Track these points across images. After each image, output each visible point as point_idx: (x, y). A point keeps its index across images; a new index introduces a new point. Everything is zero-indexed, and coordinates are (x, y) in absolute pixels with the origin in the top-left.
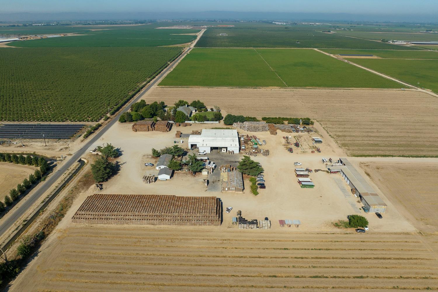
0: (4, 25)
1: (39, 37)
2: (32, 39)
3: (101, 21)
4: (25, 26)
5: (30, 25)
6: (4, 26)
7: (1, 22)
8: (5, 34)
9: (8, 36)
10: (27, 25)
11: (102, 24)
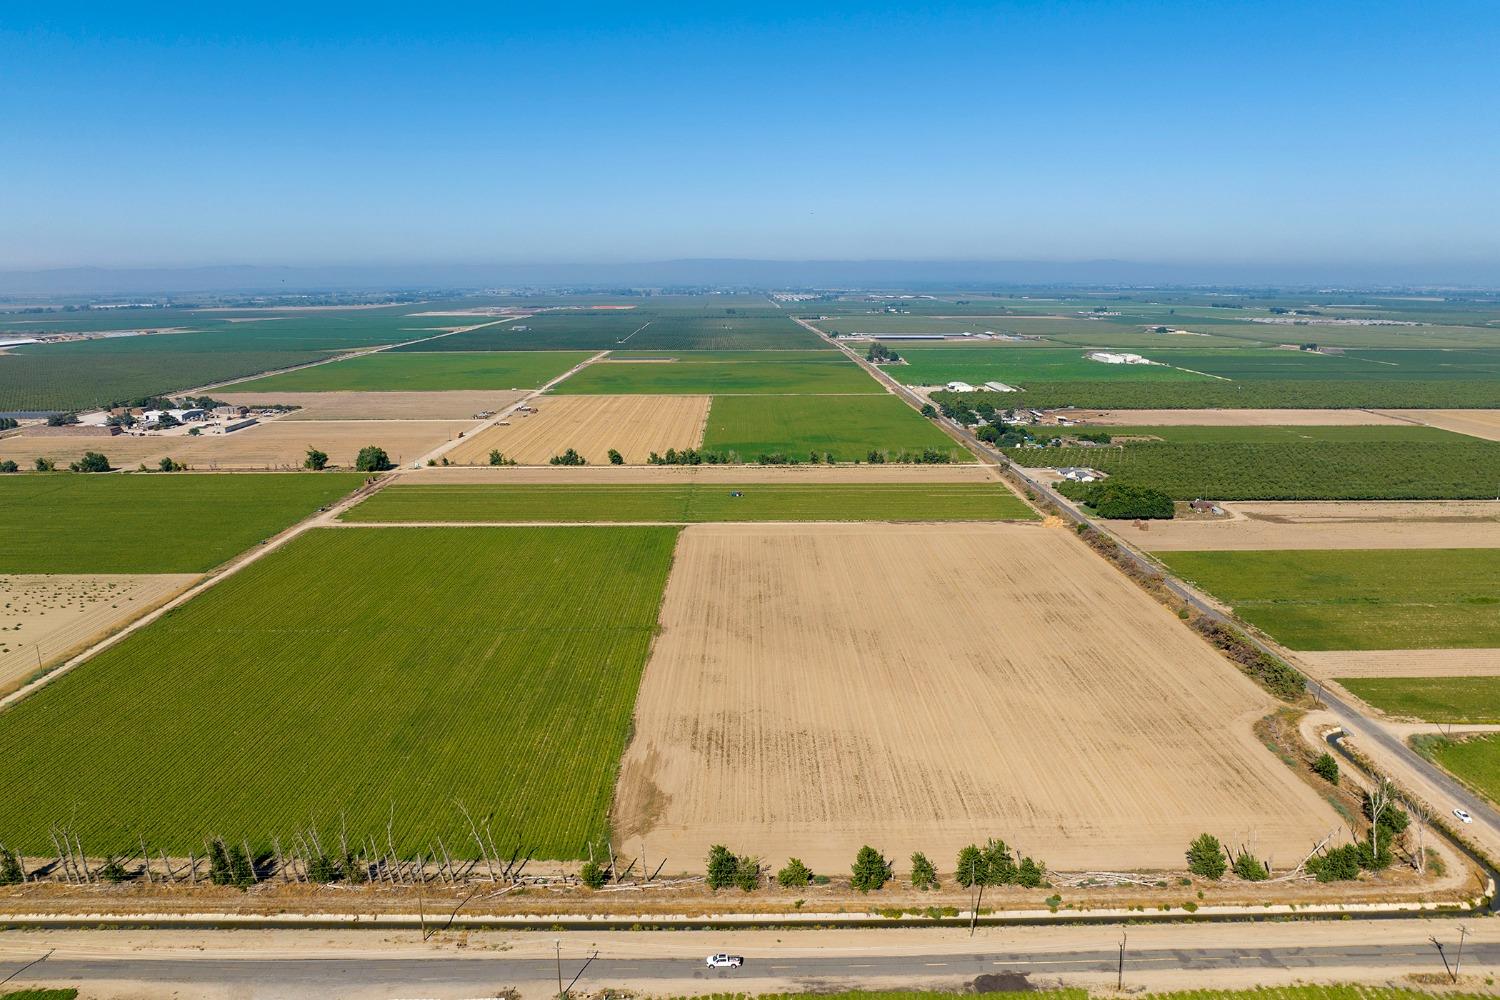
0: (13, 307)
1: (85, 336)
2: (67, 340)
3: (304, 294)
4: (70, 309)
5: (83, 308)
6: (12, 313)
7: (6, 300)
8: (9, 331)
9: (15, 335)
10: (76, 307)
11: (287, 305)
